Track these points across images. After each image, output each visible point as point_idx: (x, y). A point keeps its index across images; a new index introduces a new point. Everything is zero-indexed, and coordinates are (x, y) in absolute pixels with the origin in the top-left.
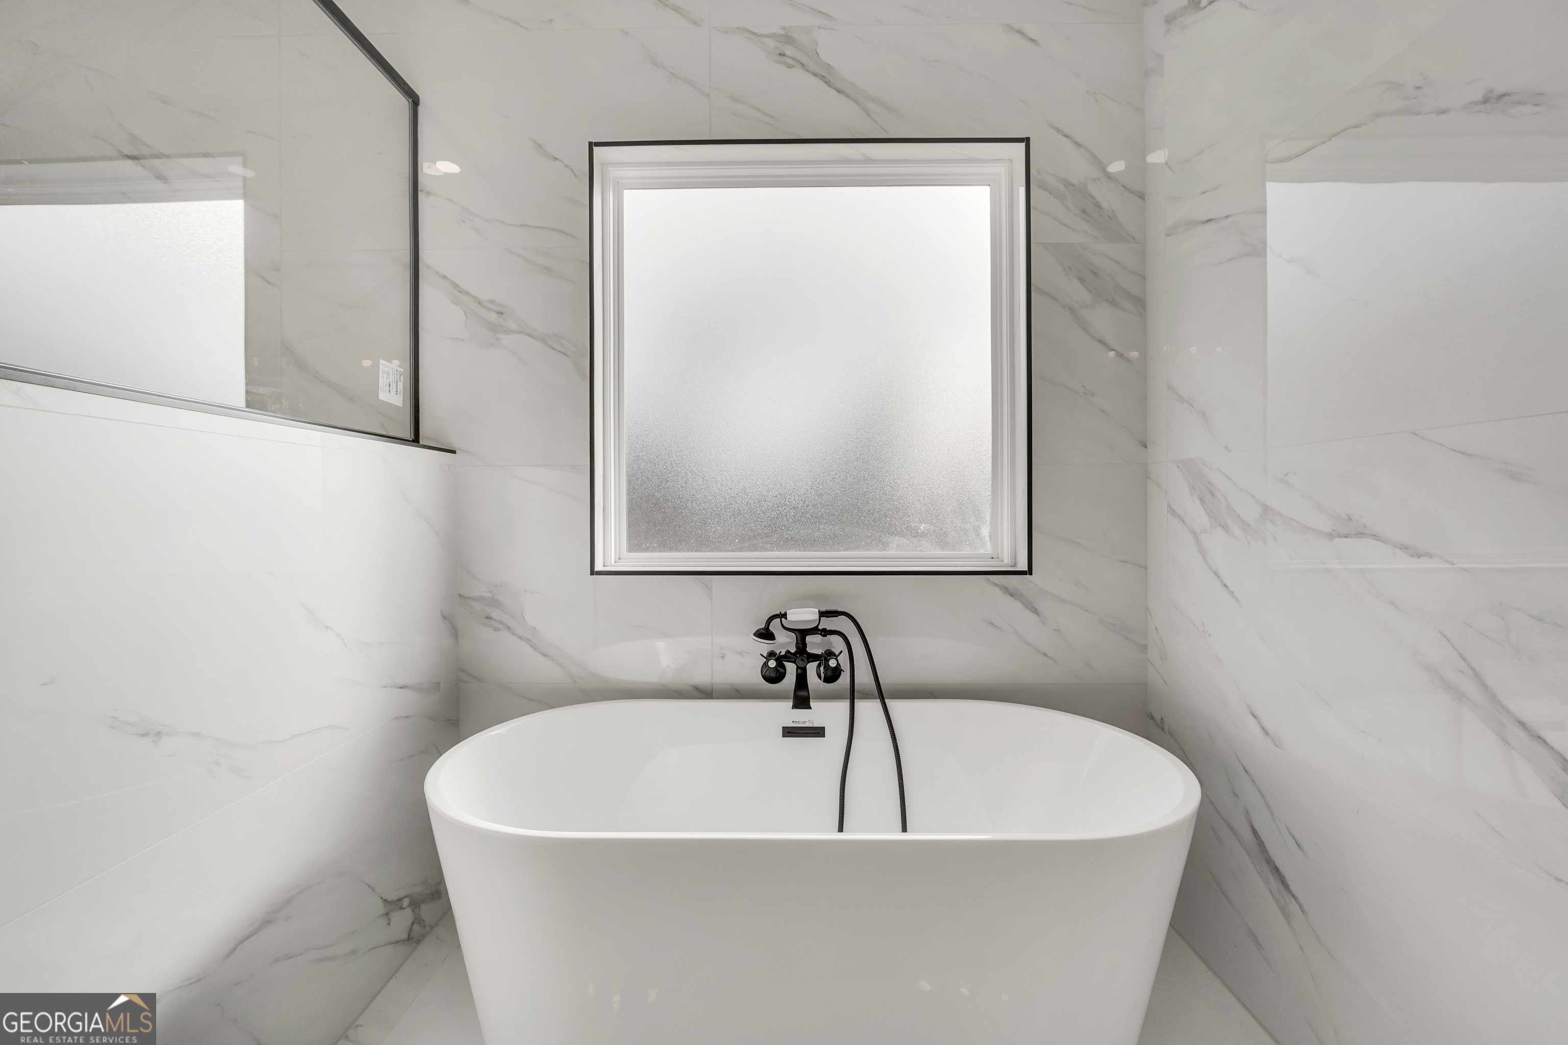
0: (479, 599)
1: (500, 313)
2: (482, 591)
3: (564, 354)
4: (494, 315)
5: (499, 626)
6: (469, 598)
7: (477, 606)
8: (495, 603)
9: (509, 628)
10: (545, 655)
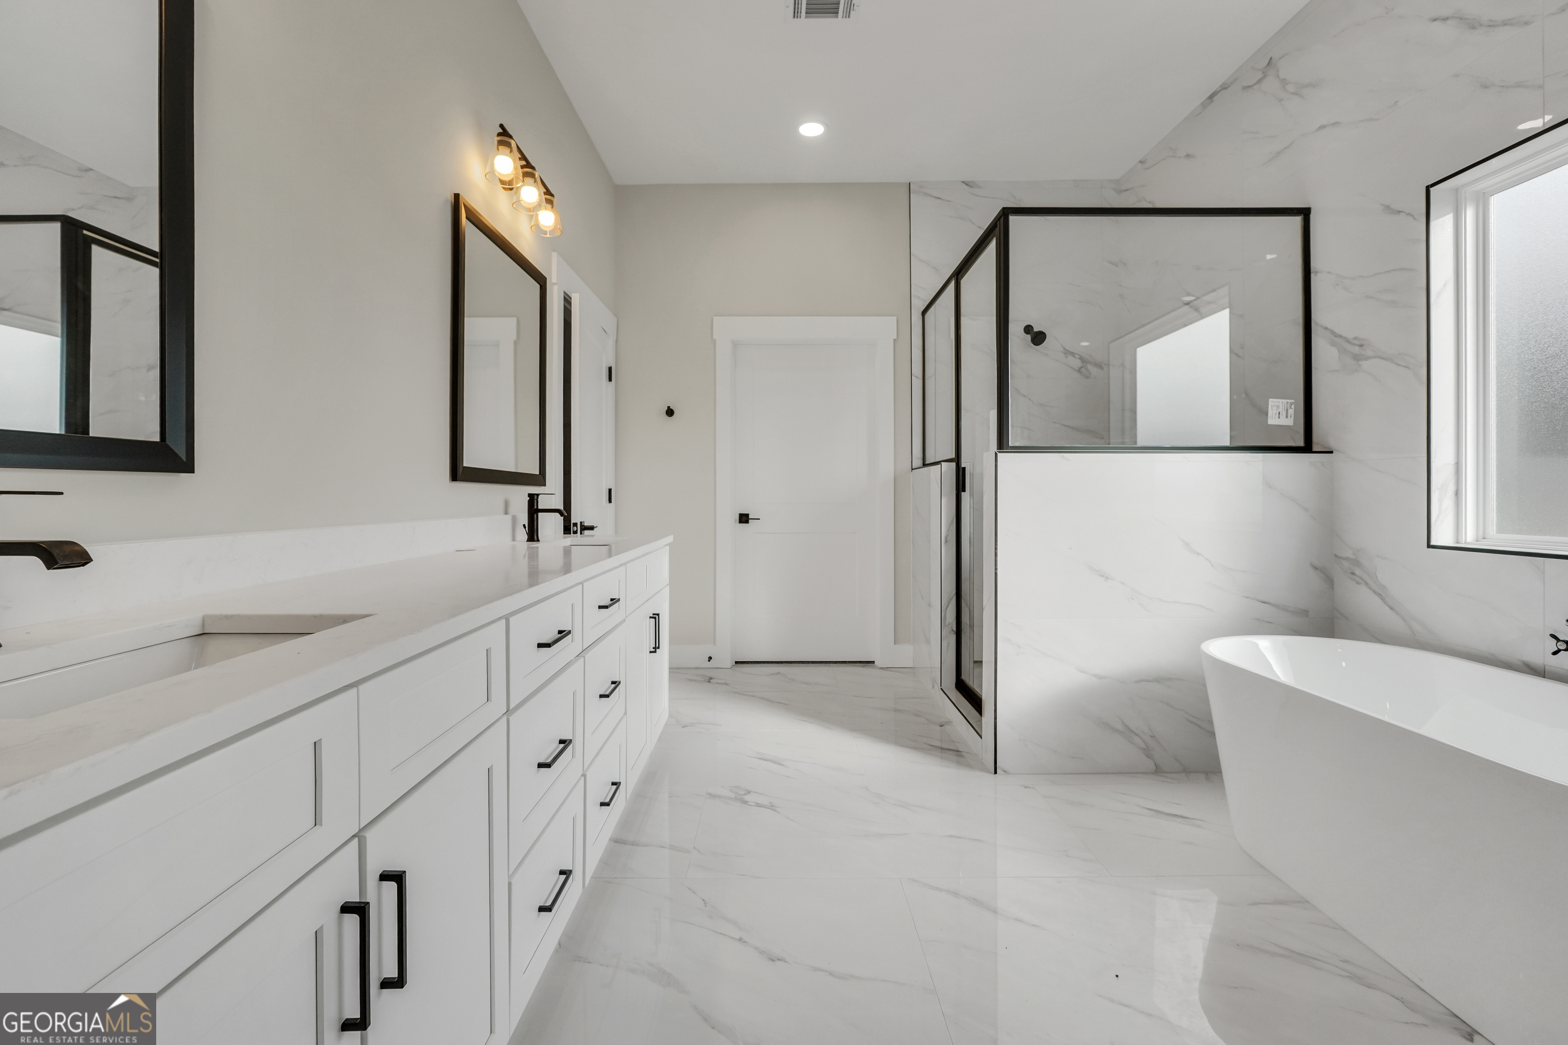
0: (1347, 559)
1: (1361, 346)
2: (1349, 554)
3: (1407, 367)
4: (1357, 348)
5: (1358, 579)
6: (1341, 558)
7: (1346, 564)
8: (1356, 563)
9: (1367, 584)
10: (1392, 608)
